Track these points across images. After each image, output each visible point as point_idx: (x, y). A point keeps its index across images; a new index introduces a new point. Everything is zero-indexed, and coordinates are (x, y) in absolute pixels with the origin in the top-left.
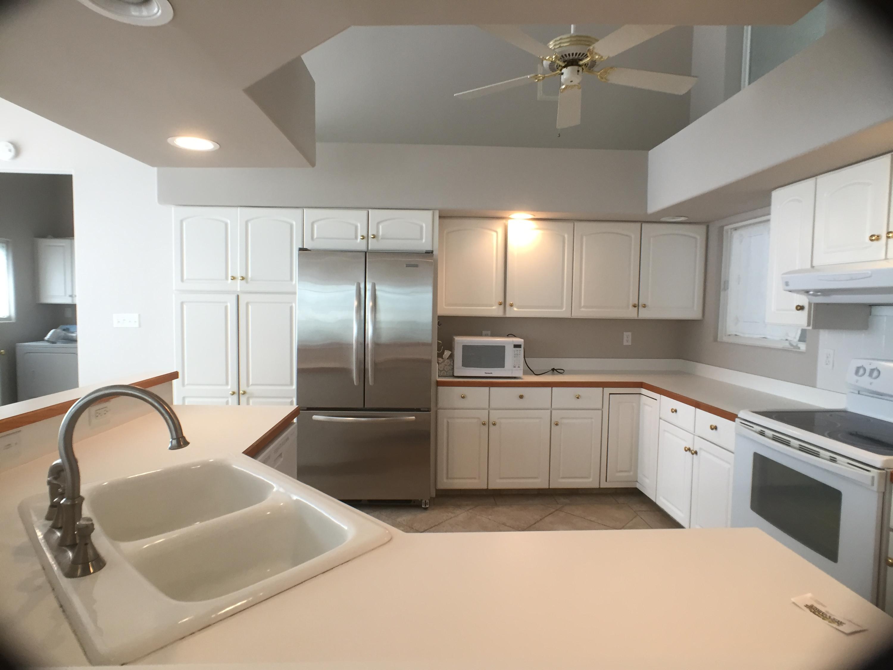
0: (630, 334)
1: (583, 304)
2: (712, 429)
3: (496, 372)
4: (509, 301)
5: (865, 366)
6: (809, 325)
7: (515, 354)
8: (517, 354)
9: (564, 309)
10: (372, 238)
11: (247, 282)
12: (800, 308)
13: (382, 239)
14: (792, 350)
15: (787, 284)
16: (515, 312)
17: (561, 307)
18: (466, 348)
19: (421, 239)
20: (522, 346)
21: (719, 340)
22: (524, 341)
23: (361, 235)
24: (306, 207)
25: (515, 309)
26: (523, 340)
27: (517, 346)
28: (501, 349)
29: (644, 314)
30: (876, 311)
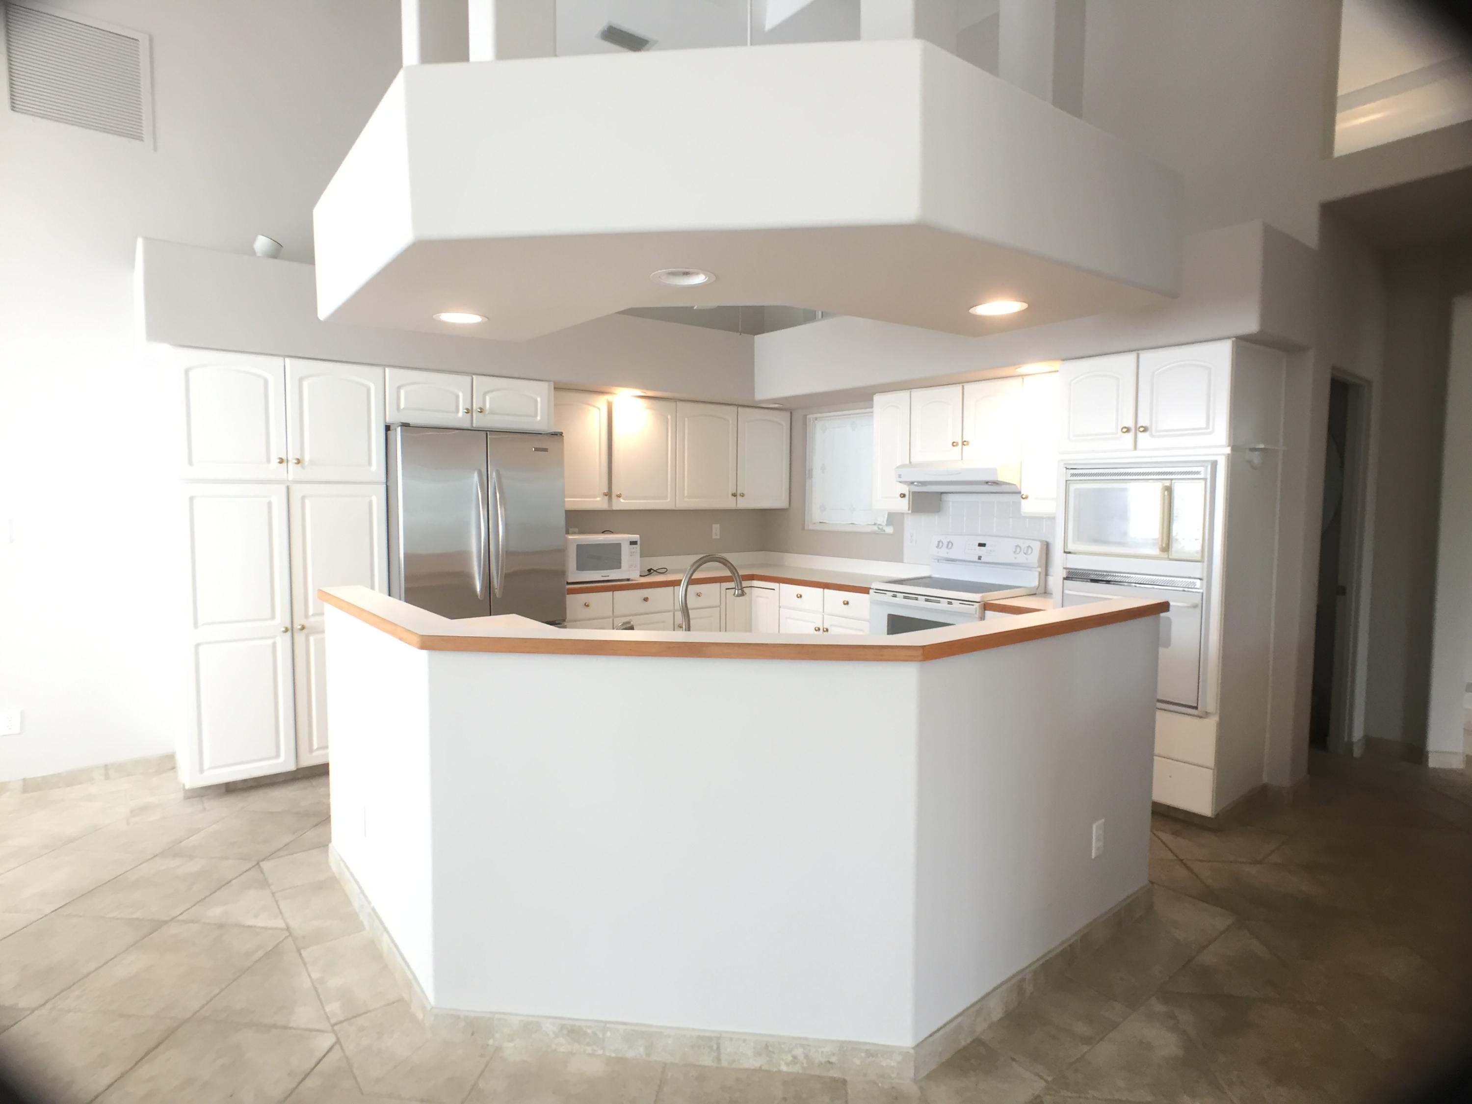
0: (718, 526)
1: (686, 494)
2: (845, 604)
3: (613, 574)
4: (616, 491)
5: (942, 540)
6: (909, 510)
7: (631, 552)
8: (634, 552)
9: (669, 500)
10: (479, 411)
11: (303, 468)
12: (903, 496)
13: (489, 413)
14: (879, 533)
15: (900, 476)
16: (621, 504)
17: (666, 498)
18: (580, 548)
19: (536, 416)
20: (639, 543)
21: (806, 528)
22: (640, 536)
23: (465, 407)
24: (389, 366)
25: (622, 500)
26: (638, 536)
27: (633, 543)
28: (616, 548)
29: (743, 504)
30: (945, 497)
